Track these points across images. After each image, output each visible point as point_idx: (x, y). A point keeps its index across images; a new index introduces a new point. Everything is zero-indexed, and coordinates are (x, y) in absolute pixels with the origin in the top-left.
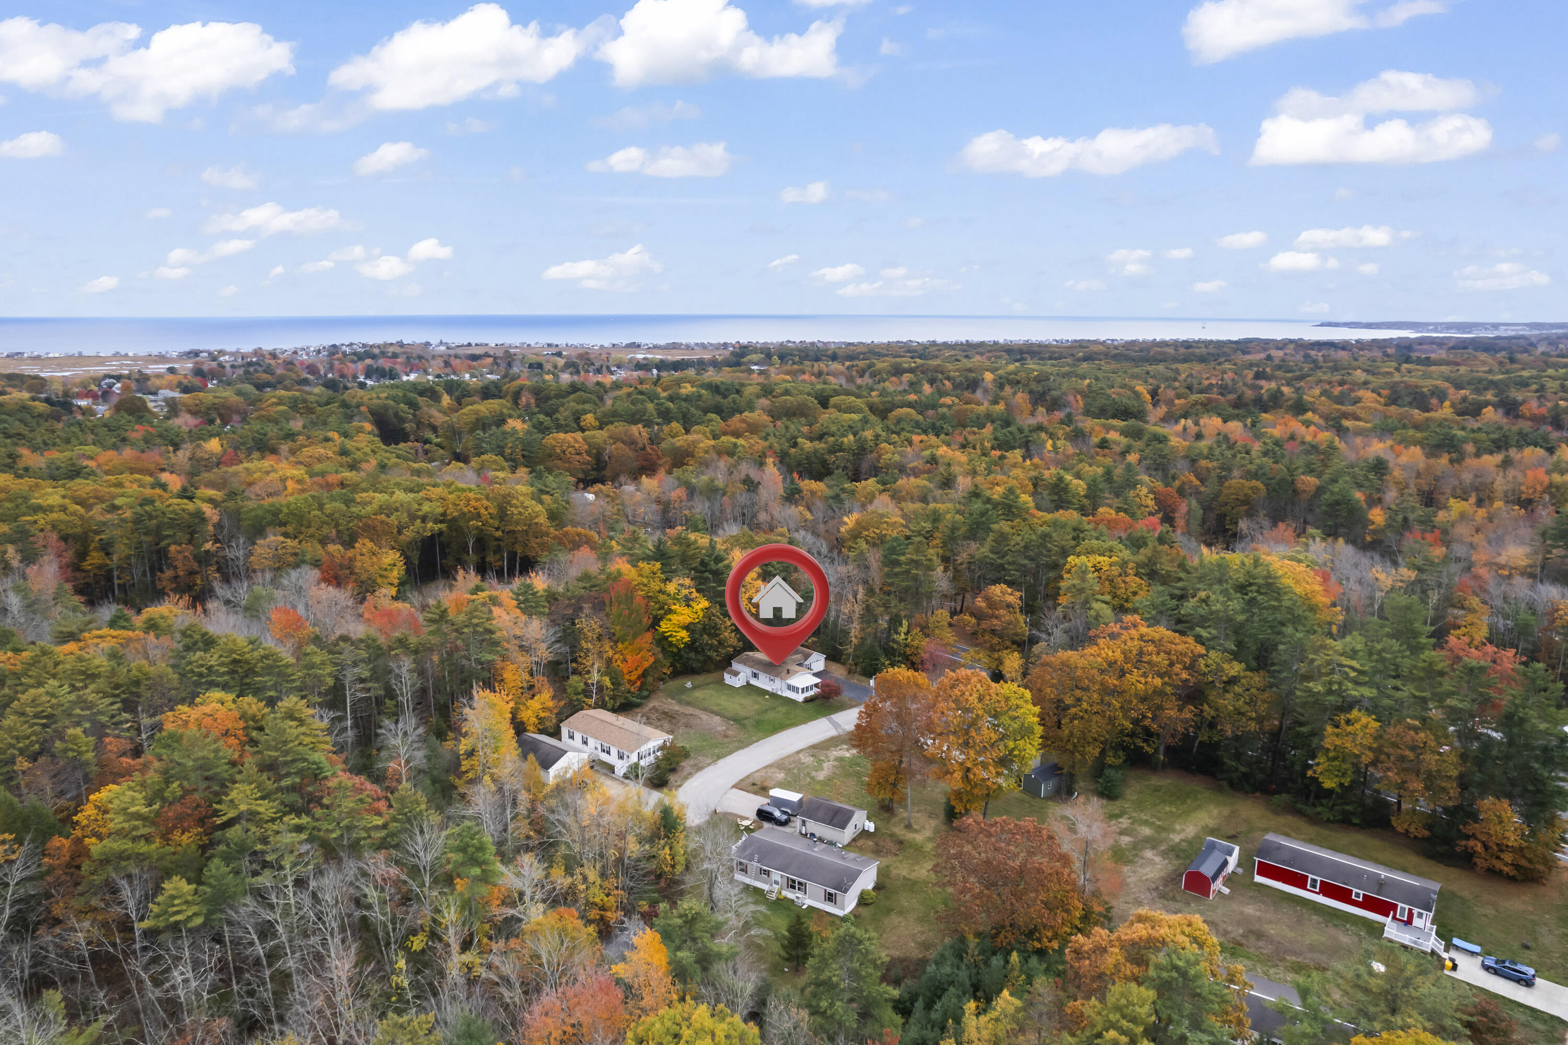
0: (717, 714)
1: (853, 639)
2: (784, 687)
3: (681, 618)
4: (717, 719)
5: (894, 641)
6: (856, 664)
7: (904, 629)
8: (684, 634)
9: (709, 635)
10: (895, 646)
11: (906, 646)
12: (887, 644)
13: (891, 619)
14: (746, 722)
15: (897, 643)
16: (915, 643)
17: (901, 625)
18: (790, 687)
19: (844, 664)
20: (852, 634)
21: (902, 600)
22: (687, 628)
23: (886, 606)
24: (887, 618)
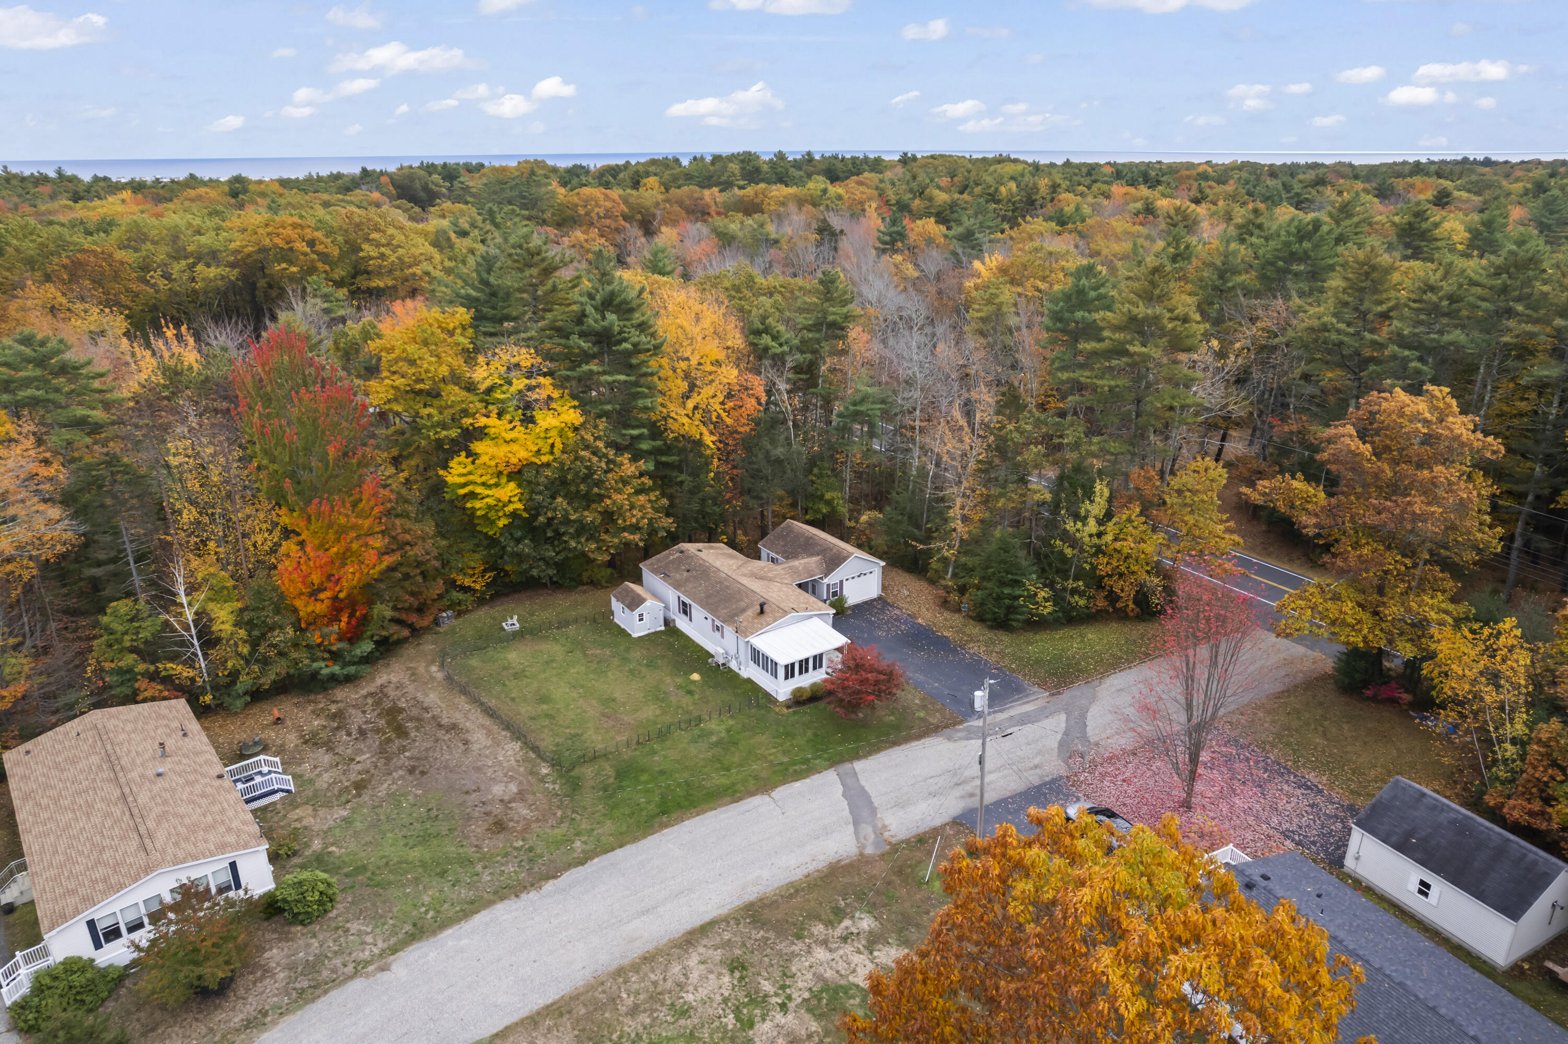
0: (517, 734)
1: (959, 525)
2: (745, 655)
3: (502, 451)
4: (511, 750)
5: (1066, 537)
6: (962, 590)
7: (1097, 507)
8: (510, 490)
9: (571, 498)
10: (1069, 552)
11: (1099, 550)
12: (1046, 541)
13: (1061, 478)
14: (588, 771)
15: (1074, 543)
16: (1127, 546)
17: (1089, 495)
18: (757, 657)
19: (932, 582)
20: (955, 512)
21: (1093, 430)
22: (517, 474)
23: (1053, 447)
24: (1052, 473)
